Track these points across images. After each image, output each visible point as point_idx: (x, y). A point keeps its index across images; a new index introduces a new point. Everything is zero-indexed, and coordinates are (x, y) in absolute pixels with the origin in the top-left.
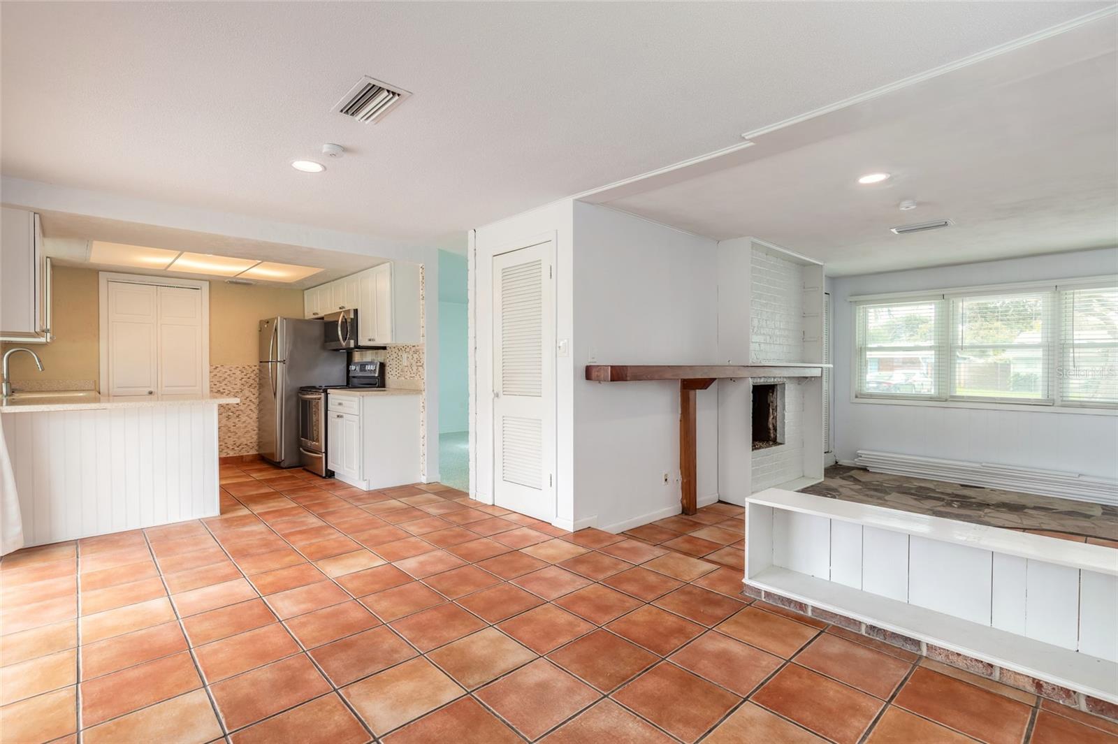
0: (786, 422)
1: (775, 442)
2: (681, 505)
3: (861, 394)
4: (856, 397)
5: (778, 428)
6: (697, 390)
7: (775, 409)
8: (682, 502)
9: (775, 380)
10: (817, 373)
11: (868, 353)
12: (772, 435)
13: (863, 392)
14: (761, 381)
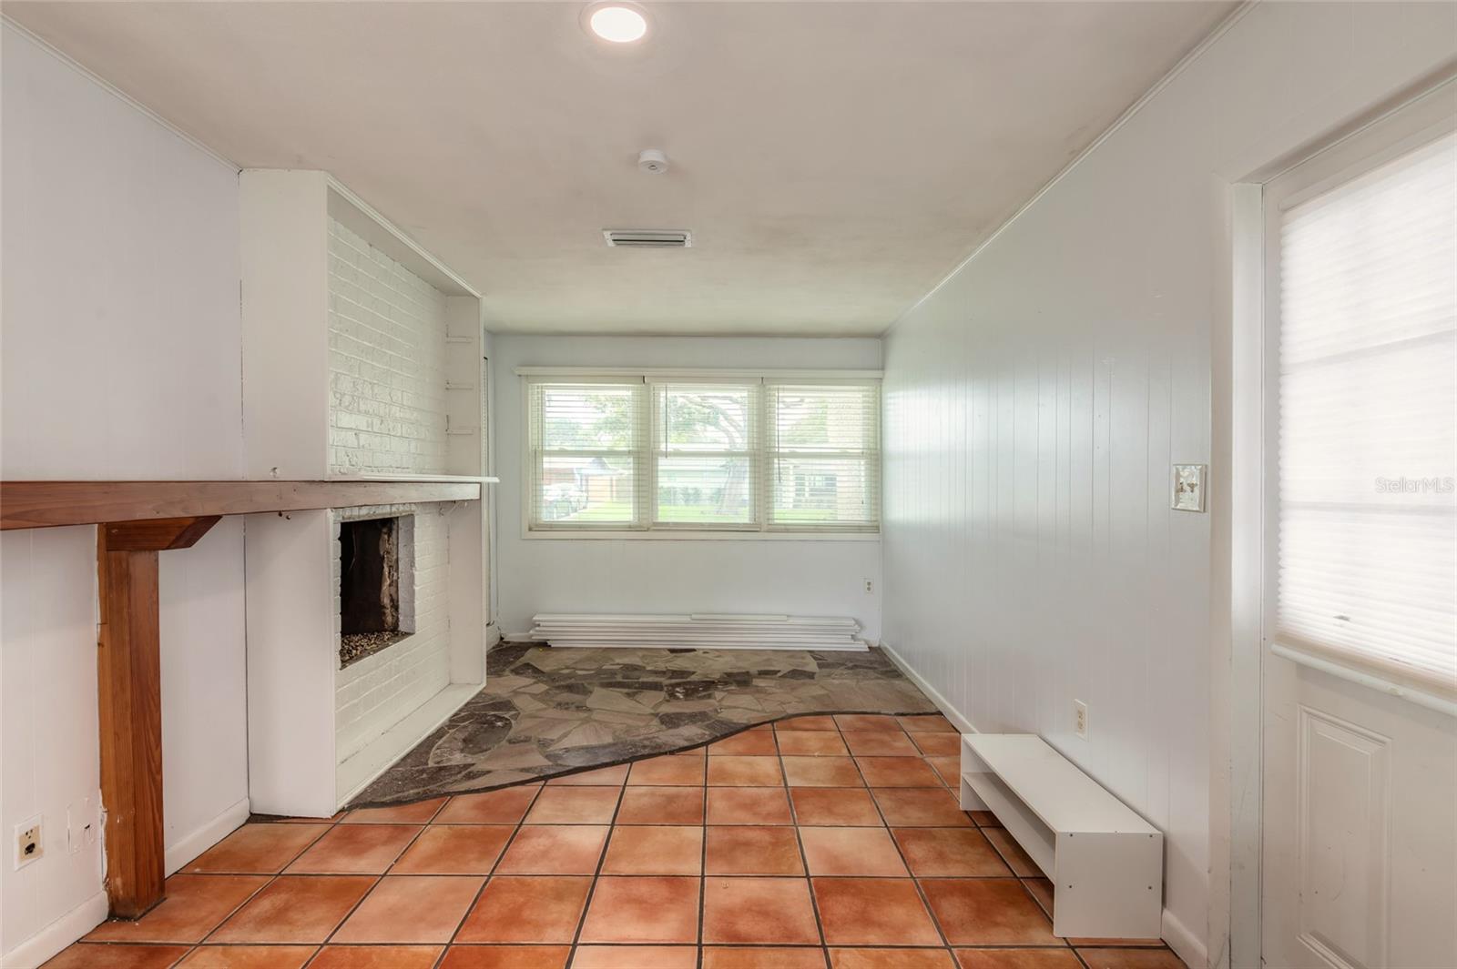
0: (416, 588)
1: (397, 633)
2: (105, 894)
3: (537, 525)
4: (530, 529)
5: (401, 605)
6: (160, 552)
7: (395, 567)
8: (107, 885)
9: (394, 509)
10: (470, 492)
11: (545, 459)
12: (389, 619)
13: (538, 522)
14: (362, 514)
